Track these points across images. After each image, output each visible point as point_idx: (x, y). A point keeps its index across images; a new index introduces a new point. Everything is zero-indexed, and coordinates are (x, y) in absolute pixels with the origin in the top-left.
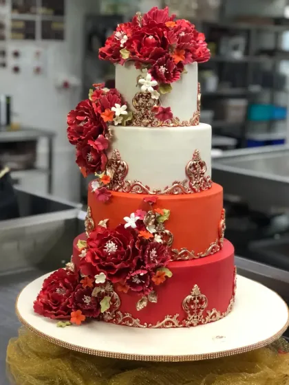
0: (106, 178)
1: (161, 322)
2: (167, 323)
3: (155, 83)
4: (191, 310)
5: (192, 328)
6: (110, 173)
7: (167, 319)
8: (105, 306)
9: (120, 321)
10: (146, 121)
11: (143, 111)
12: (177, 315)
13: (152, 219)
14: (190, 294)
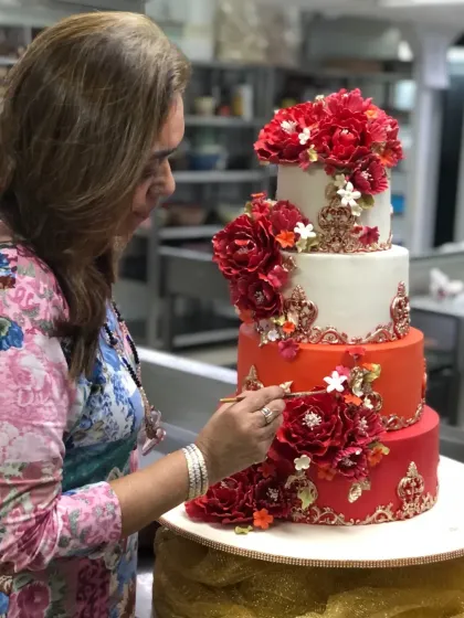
0: (289, 325)
1: (371, 515)
2: (379, 517)
3: (358, 194)
4: (408, 496)
5: (407, 521)
6: (293, 319)
7: (379, 511)
8: (306, 500)
9: (316, 519)
10: (336, 245)
11: (332, 232)
12: (391, 505)
13: (359, 378)
14: (406, 475)
